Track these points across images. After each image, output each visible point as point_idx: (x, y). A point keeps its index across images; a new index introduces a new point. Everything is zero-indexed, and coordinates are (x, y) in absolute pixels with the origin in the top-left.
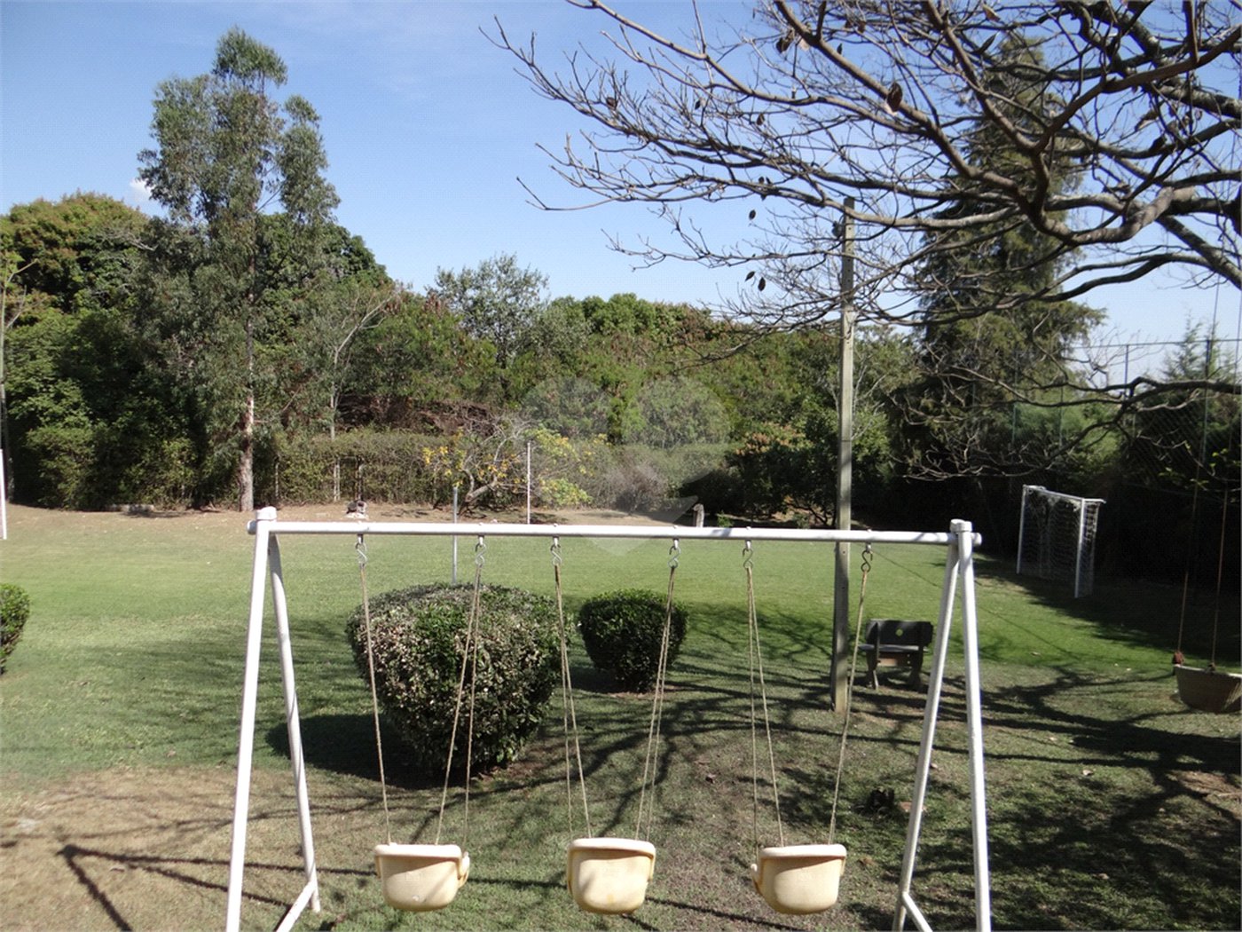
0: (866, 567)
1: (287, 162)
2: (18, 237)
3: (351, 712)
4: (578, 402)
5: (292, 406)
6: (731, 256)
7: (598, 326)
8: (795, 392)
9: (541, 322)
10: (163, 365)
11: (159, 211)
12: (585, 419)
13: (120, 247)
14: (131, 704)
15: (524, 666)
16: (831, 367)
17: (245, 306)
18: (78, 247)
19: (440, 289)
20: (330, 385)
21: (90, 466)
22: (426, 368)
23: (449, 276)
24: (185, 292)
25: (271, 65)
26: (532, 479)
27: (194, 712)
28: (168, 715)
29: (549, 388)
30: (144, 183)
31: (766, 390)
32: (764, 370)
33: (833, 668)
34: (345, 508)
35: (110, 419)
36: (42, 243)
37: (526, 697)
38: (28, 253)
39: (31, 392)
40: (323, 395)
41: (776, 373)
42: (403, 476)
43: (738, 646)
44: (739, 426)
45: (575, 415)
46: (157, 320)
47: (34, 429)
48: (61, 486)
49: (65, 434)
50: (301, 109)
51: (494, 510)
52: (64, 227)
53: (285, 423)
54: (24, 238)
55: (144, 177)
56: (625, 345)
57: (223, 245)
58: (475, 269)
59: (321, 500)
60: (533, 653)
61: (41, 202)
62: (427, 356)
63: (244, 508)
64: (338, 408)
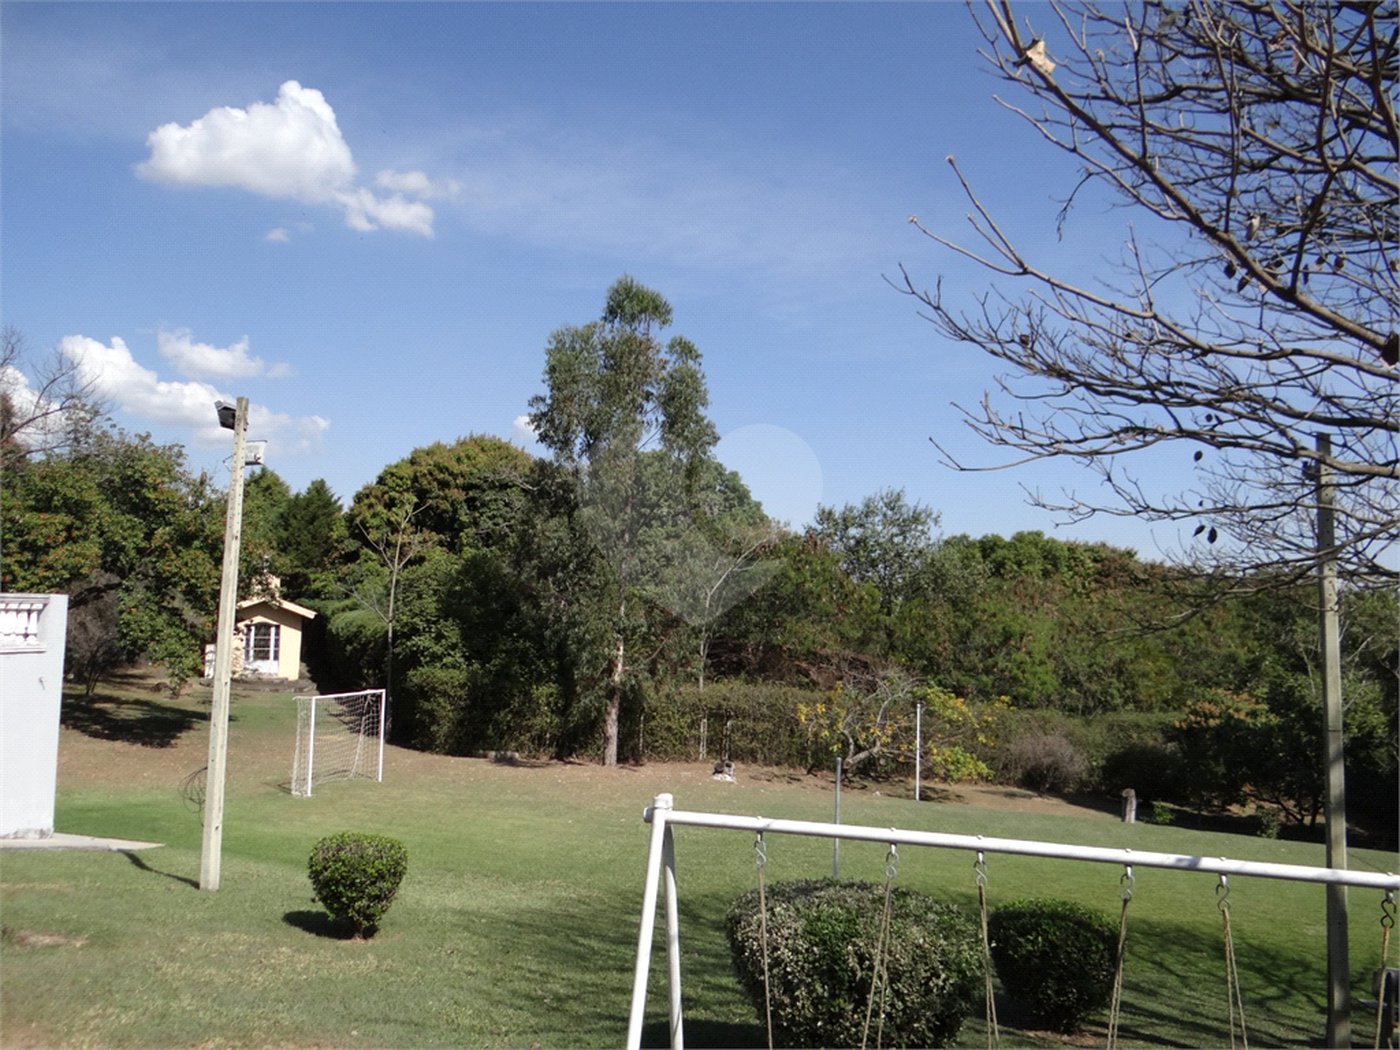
0: (1387, 921)
1: (668, 401)
2: (415, 479)
3: (722, 1019)
4: (974, 658)
5: (661, 652)
6: (1176, 510)
7: (998, 569)
8: (1250, 651)
9: (932, 564)
10: (537, 606)
11: (545, 453)
12: (984, 678)
13: (504, 486)
14: (496, 981)
15: (929, 991)
16: (1299, 621)
17: (620, 547)
18: (467, 488)
19: (819, 527)
20: (700, 631)
21: (462, 708)
22: (803, 613)
23: (830, 513)
24: (563, 533)
25: (656, 308)
26: (921, 746)
27: (558, 998)
28: (532, 999)
29: (941, 639)
30: (533, 427)
31: (1212, 649)
32: (1208, 624)
33: (1330, 1027)
34: (710, 767)
35: (484, 660)
36: (435, 484)
37: (930, 1029)
38: (422, 494)
39: (415, 631)
40: (694, 642)
41: (1225, 627)
42: (775, 734)
43: (1192, 982)
44: (1177, 691)
45: (971, 671)
46: (535, 562)
47: (415, 668)
48: (434, 728)
49: (441, 674)
50: (685, 349)
51: (875, 779)
52: (456, 469)
53: (653, 672)
54: (420, 480)
55: (533, 422)
56: (1031, 590)
57: (602, 485)
58: (858, 505)
59: (687, 758)
60: (938, 977)
61: (438, 446)
62: (803, 600)
63: (607, 761)
64: (708, 656)
